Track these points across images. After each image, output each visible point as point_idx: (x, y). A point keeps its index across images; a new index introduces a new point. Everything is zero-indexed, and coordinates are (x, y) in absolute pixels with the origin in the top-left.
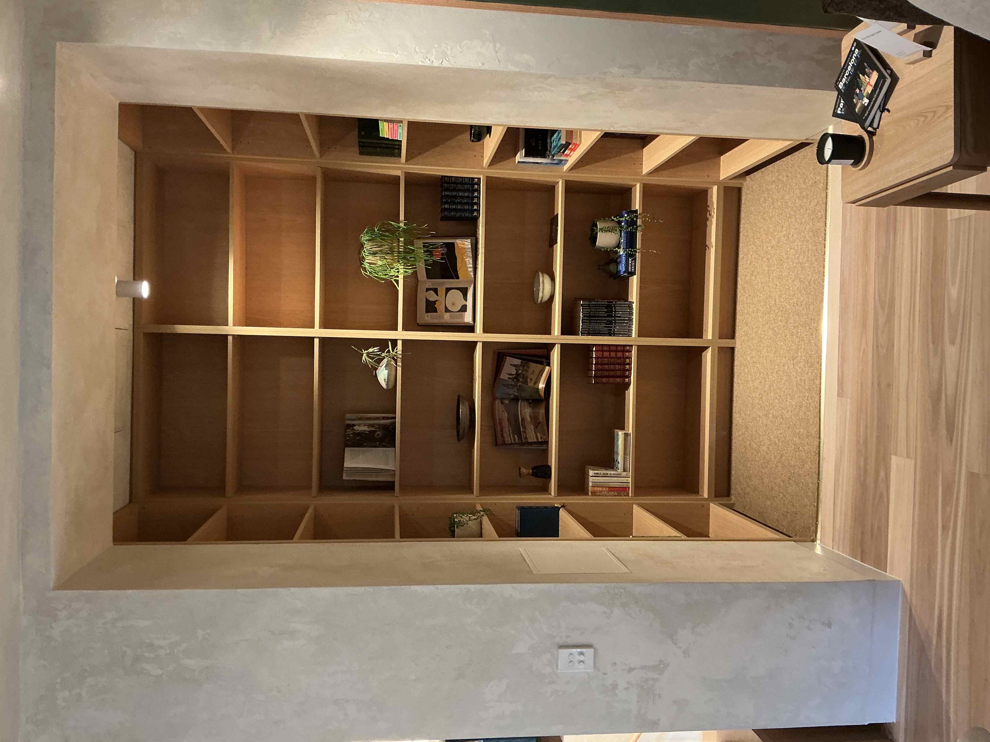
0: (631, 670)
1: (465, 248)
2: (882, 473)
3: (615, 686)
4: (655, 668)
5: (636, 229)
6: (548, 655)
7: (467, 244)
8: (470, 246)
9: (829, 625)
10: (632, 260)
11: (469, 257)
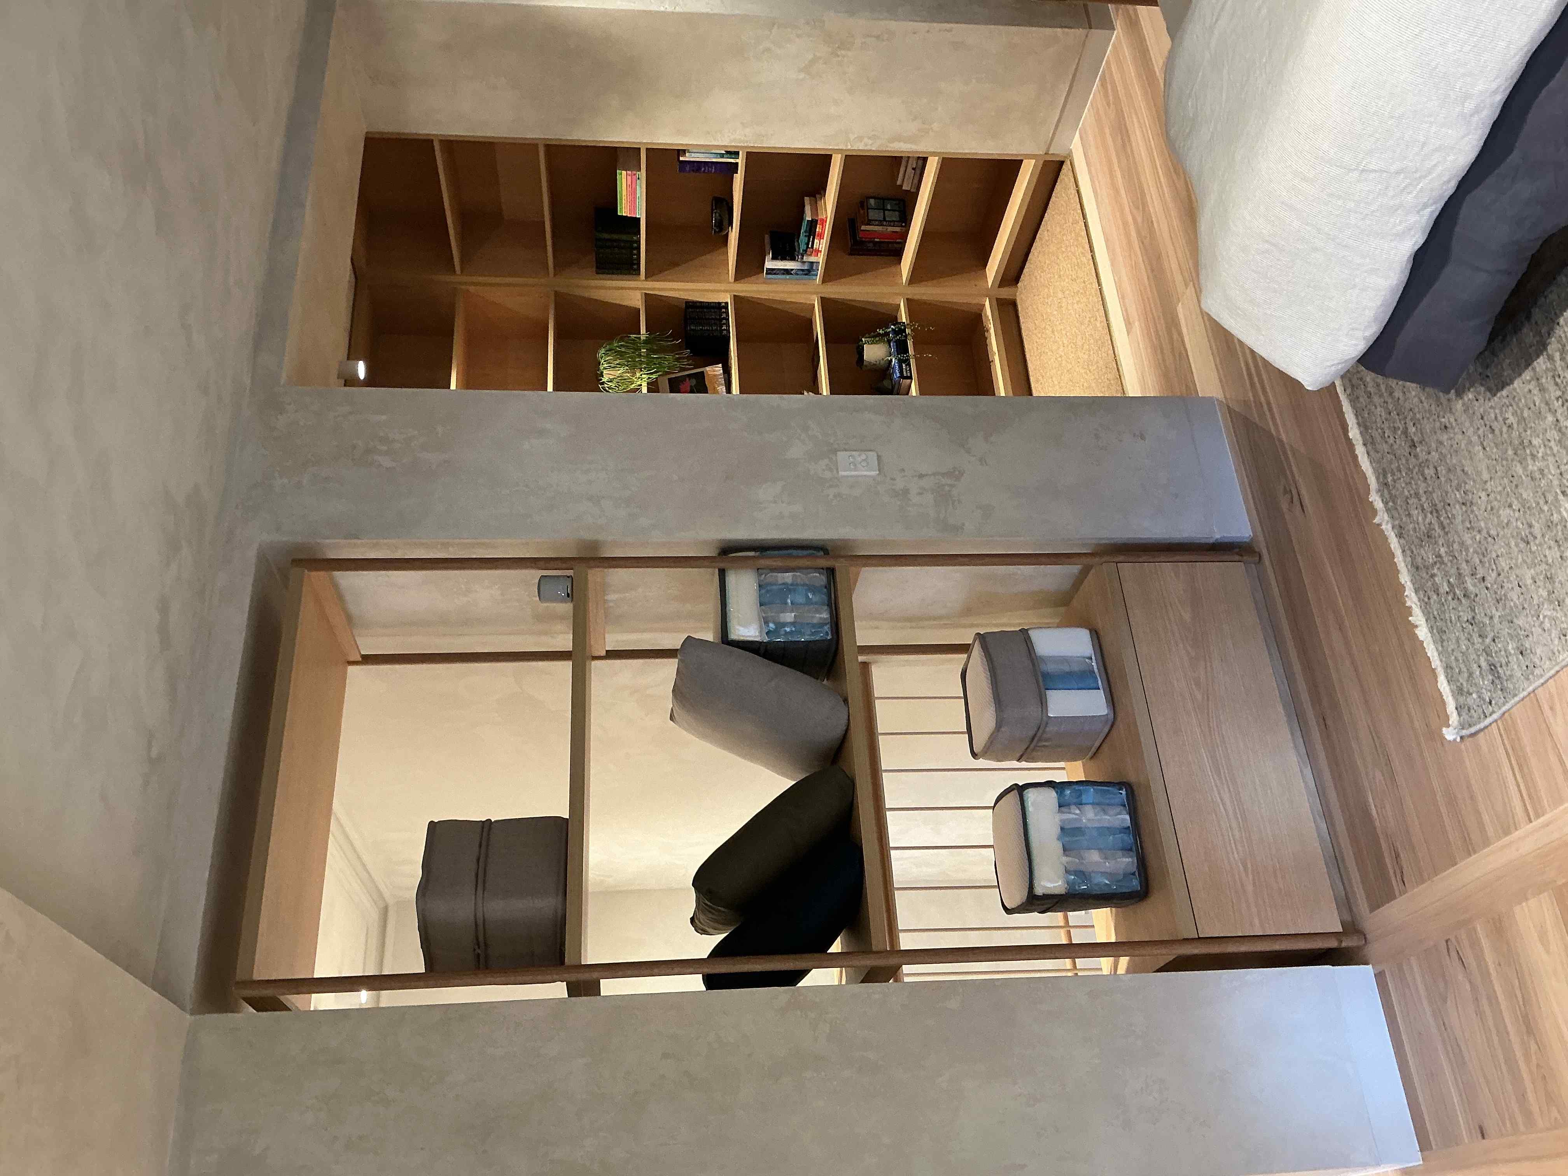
0: (921, 476)
1: (715, 375)
2: (1175, 336)
3: (906, 491)
4: (948, 474)
5: (906, 336)
6: (826, 461)
7: (718, 369)
8: (722, 371)
9: (1143, 437)
10: (906, 366)
11: (722, 385)
